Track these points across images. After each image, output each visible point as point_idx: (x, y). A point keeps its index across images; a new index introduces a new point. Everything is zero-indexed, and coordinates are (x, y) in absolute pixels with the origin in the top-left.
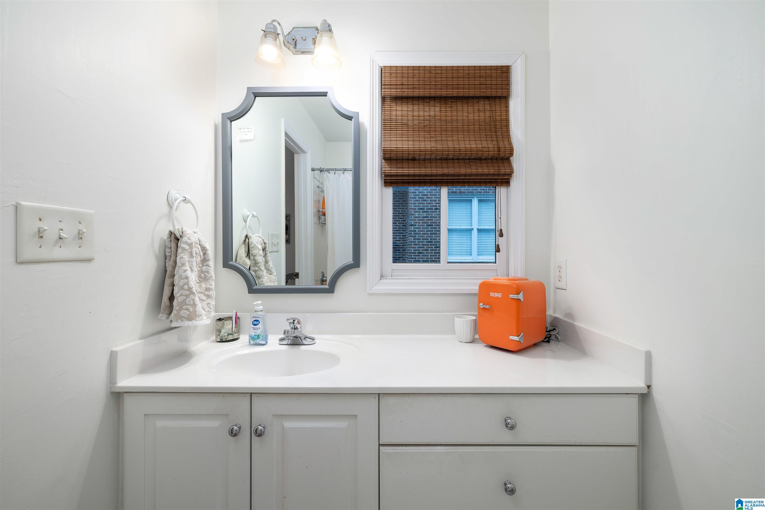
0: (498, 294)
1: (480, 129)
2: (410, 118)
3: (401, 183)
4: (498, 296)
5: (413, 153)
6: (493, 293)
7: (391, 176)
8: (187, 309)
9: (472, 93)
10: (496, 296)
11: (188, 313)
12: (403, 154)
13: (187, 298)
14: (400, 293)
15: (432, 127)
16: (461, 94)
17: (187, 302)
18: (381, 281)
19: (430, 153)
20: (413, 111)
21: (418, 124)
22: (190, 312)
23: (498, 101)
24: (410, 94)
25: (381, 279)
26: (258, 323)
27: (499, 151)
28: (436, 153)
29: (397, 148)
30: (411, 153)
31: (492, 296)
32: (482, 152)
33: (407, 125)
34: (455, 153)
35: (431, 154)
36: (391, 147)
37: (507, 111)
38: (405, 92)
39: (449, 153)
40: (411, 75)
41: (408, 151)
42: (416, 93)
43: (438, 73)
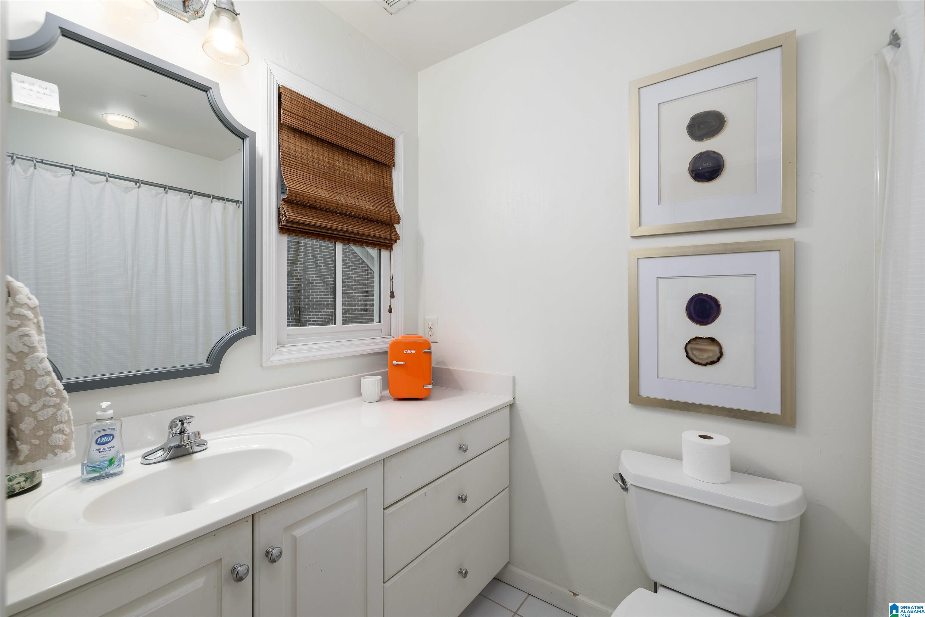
0: (412, 351)
1: (372, 191)
2: (310, 159)
3: (299, 232)
4: (412, 352)
5: (320, 202)
6: (407, 350)
7: (294, 223)
8: (61, 431)
9: (367, 153)
10: (410, 352)
11: (64, 437)
12: (309, 200)
13: (57, 411)
14: (302, 361)
15: (331, 176)
16: (359, 151)
17: (59, 418)
18: (278, 350)
19: (336, 205)
20: (312, 151)
21: (318, 169)
22: (65, 435)
23: (384, 167)
24: (313, 133)
25: (277, 348)
26: (110, 438)
27: (391, 217)
28: (341, 207)
29: (304, 192)
30: (318, 201)
31: (406, 353)
32: (378, 216)
33: (307, 166)
34: (358, 211)
35: (337, 207)
36: (296, 189)
37: (391, 180)
38: (308, 128)
39: (353, 210)
40: (313, 111)
41: (315, 199)
42: (319, 133)
43: (339, 120)
